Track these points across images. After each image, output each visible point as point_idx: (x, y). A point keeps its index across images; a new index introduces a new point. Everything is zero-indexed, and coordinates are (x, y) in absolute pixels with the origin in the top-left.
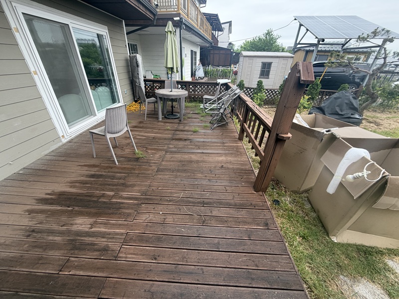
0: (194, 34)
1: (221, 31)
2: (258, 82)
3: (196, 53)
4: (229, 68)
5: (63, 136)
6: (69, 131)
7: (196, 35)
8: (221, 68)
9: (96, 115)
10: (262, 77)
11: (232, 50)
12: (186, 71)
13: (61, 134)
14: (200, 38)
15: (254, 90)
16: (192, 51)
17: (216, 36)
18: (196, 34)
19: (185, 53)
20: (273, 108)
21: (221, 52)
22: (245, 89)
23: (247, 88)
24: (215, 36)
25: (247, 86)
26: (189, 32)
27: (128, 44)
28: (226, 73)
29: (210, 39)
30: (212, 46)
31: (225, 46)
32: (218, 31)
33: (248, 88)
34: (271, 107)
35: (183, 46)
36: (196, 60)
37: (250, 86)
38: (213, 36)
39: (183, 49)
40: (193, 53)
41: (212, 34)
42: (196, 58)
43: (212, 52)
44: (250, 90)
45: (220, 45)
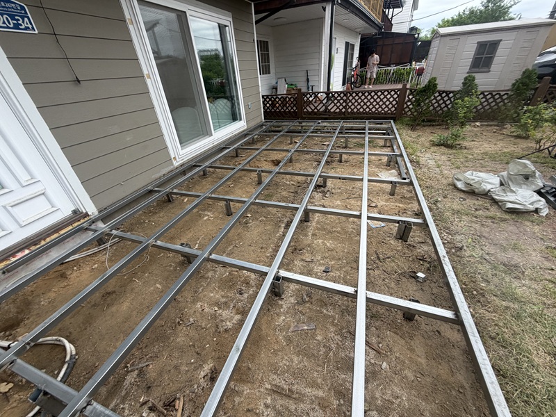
0: (353, 12)
1: (400, 7)
2: (466, 79)
3: (353, 46)
4: (408, 67)
5: (175, 158)
6: (182, 152)
7: (356, 15)
8: (393, 68)
9: (212, 135)
10: (477, 70)
11: (416, 36)
12: (336, 75)
13: (172, 156)
14: (363, 20)
15: (454, 96)
16: (347, 44)
17: (390, 16)
18: (357, 13)
19: (337, 47)
20: (491, 126)
21: (397, 41)
22: (437, 94)
23: (441, 93)
24: (387, 16)
25: (443, 89)
26: (347, 8)
27: (257, 41)
28: (402, 74)
29: (378, 20)
30: (381, 33)
31: (404, 29)
32: (394, 8)
33: (444, 92)
34: (487, 125)
35: (334, 36)
36: (352, 58)
37: (446, 89)
38: (385, 17)
39: (333, 40)
40: (349, 47)
41: (384, 12)
42: (352, 55)
43: (380, 43)
44: (447, 95)
45: (395, 29)
